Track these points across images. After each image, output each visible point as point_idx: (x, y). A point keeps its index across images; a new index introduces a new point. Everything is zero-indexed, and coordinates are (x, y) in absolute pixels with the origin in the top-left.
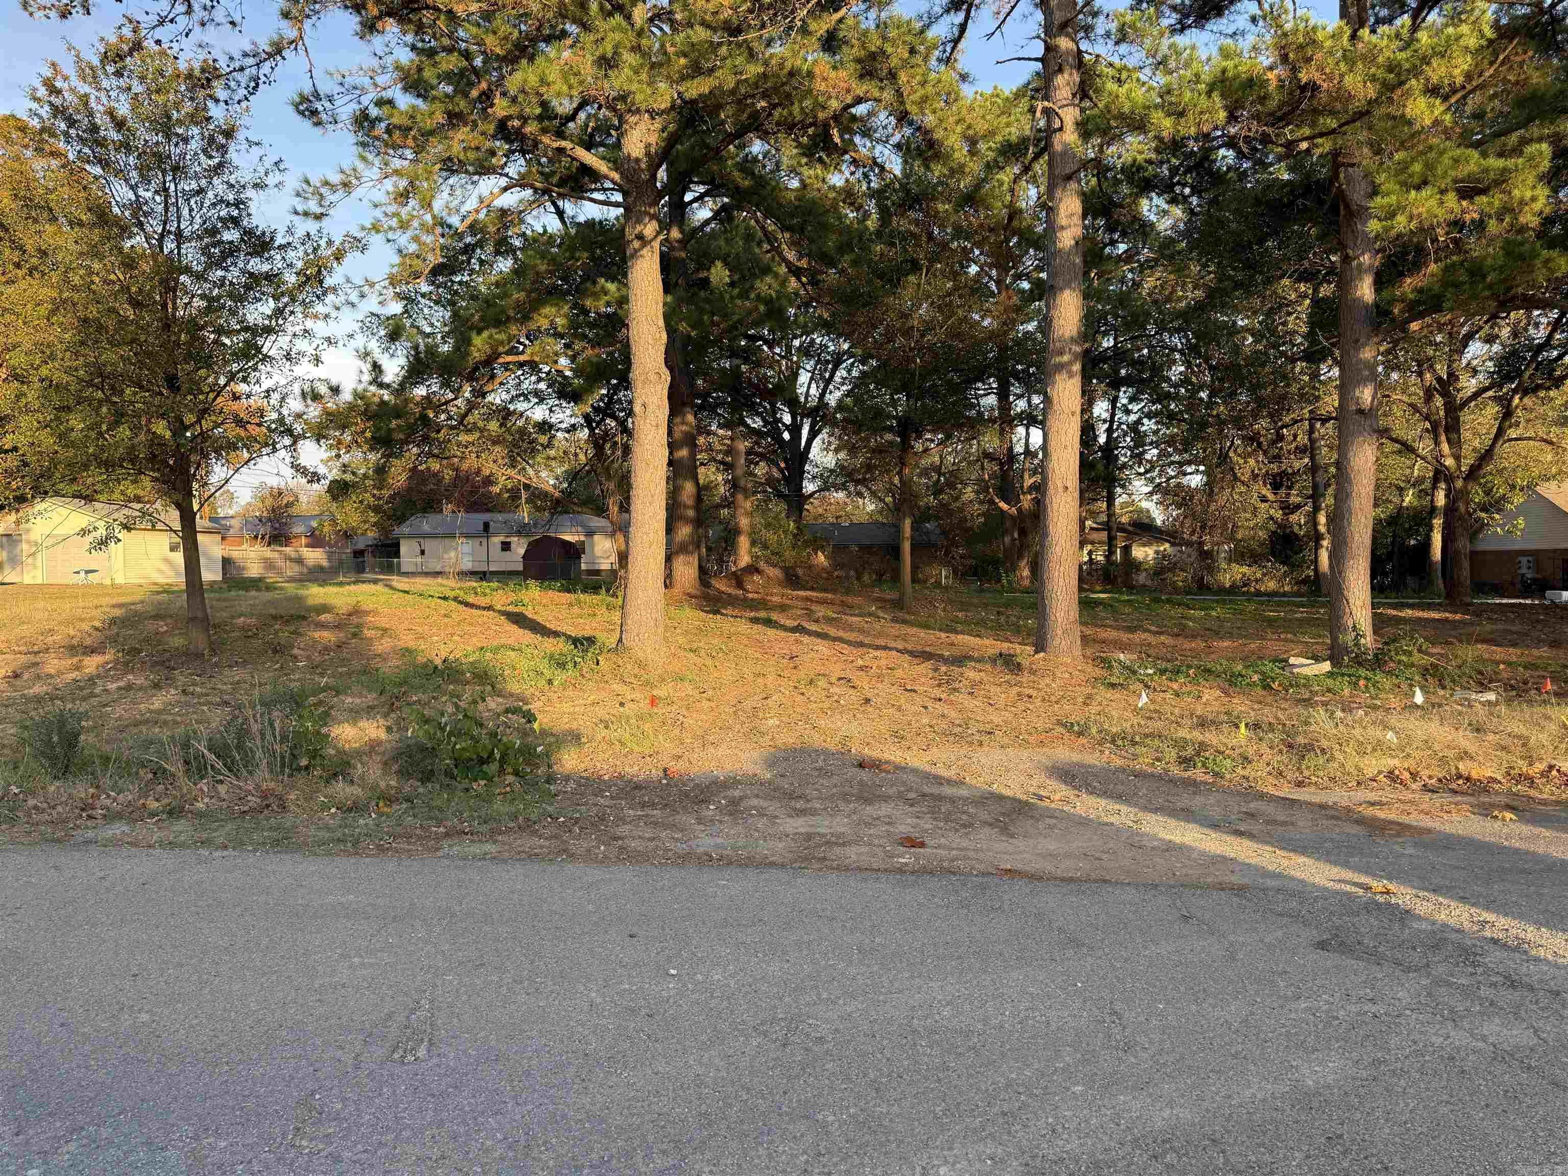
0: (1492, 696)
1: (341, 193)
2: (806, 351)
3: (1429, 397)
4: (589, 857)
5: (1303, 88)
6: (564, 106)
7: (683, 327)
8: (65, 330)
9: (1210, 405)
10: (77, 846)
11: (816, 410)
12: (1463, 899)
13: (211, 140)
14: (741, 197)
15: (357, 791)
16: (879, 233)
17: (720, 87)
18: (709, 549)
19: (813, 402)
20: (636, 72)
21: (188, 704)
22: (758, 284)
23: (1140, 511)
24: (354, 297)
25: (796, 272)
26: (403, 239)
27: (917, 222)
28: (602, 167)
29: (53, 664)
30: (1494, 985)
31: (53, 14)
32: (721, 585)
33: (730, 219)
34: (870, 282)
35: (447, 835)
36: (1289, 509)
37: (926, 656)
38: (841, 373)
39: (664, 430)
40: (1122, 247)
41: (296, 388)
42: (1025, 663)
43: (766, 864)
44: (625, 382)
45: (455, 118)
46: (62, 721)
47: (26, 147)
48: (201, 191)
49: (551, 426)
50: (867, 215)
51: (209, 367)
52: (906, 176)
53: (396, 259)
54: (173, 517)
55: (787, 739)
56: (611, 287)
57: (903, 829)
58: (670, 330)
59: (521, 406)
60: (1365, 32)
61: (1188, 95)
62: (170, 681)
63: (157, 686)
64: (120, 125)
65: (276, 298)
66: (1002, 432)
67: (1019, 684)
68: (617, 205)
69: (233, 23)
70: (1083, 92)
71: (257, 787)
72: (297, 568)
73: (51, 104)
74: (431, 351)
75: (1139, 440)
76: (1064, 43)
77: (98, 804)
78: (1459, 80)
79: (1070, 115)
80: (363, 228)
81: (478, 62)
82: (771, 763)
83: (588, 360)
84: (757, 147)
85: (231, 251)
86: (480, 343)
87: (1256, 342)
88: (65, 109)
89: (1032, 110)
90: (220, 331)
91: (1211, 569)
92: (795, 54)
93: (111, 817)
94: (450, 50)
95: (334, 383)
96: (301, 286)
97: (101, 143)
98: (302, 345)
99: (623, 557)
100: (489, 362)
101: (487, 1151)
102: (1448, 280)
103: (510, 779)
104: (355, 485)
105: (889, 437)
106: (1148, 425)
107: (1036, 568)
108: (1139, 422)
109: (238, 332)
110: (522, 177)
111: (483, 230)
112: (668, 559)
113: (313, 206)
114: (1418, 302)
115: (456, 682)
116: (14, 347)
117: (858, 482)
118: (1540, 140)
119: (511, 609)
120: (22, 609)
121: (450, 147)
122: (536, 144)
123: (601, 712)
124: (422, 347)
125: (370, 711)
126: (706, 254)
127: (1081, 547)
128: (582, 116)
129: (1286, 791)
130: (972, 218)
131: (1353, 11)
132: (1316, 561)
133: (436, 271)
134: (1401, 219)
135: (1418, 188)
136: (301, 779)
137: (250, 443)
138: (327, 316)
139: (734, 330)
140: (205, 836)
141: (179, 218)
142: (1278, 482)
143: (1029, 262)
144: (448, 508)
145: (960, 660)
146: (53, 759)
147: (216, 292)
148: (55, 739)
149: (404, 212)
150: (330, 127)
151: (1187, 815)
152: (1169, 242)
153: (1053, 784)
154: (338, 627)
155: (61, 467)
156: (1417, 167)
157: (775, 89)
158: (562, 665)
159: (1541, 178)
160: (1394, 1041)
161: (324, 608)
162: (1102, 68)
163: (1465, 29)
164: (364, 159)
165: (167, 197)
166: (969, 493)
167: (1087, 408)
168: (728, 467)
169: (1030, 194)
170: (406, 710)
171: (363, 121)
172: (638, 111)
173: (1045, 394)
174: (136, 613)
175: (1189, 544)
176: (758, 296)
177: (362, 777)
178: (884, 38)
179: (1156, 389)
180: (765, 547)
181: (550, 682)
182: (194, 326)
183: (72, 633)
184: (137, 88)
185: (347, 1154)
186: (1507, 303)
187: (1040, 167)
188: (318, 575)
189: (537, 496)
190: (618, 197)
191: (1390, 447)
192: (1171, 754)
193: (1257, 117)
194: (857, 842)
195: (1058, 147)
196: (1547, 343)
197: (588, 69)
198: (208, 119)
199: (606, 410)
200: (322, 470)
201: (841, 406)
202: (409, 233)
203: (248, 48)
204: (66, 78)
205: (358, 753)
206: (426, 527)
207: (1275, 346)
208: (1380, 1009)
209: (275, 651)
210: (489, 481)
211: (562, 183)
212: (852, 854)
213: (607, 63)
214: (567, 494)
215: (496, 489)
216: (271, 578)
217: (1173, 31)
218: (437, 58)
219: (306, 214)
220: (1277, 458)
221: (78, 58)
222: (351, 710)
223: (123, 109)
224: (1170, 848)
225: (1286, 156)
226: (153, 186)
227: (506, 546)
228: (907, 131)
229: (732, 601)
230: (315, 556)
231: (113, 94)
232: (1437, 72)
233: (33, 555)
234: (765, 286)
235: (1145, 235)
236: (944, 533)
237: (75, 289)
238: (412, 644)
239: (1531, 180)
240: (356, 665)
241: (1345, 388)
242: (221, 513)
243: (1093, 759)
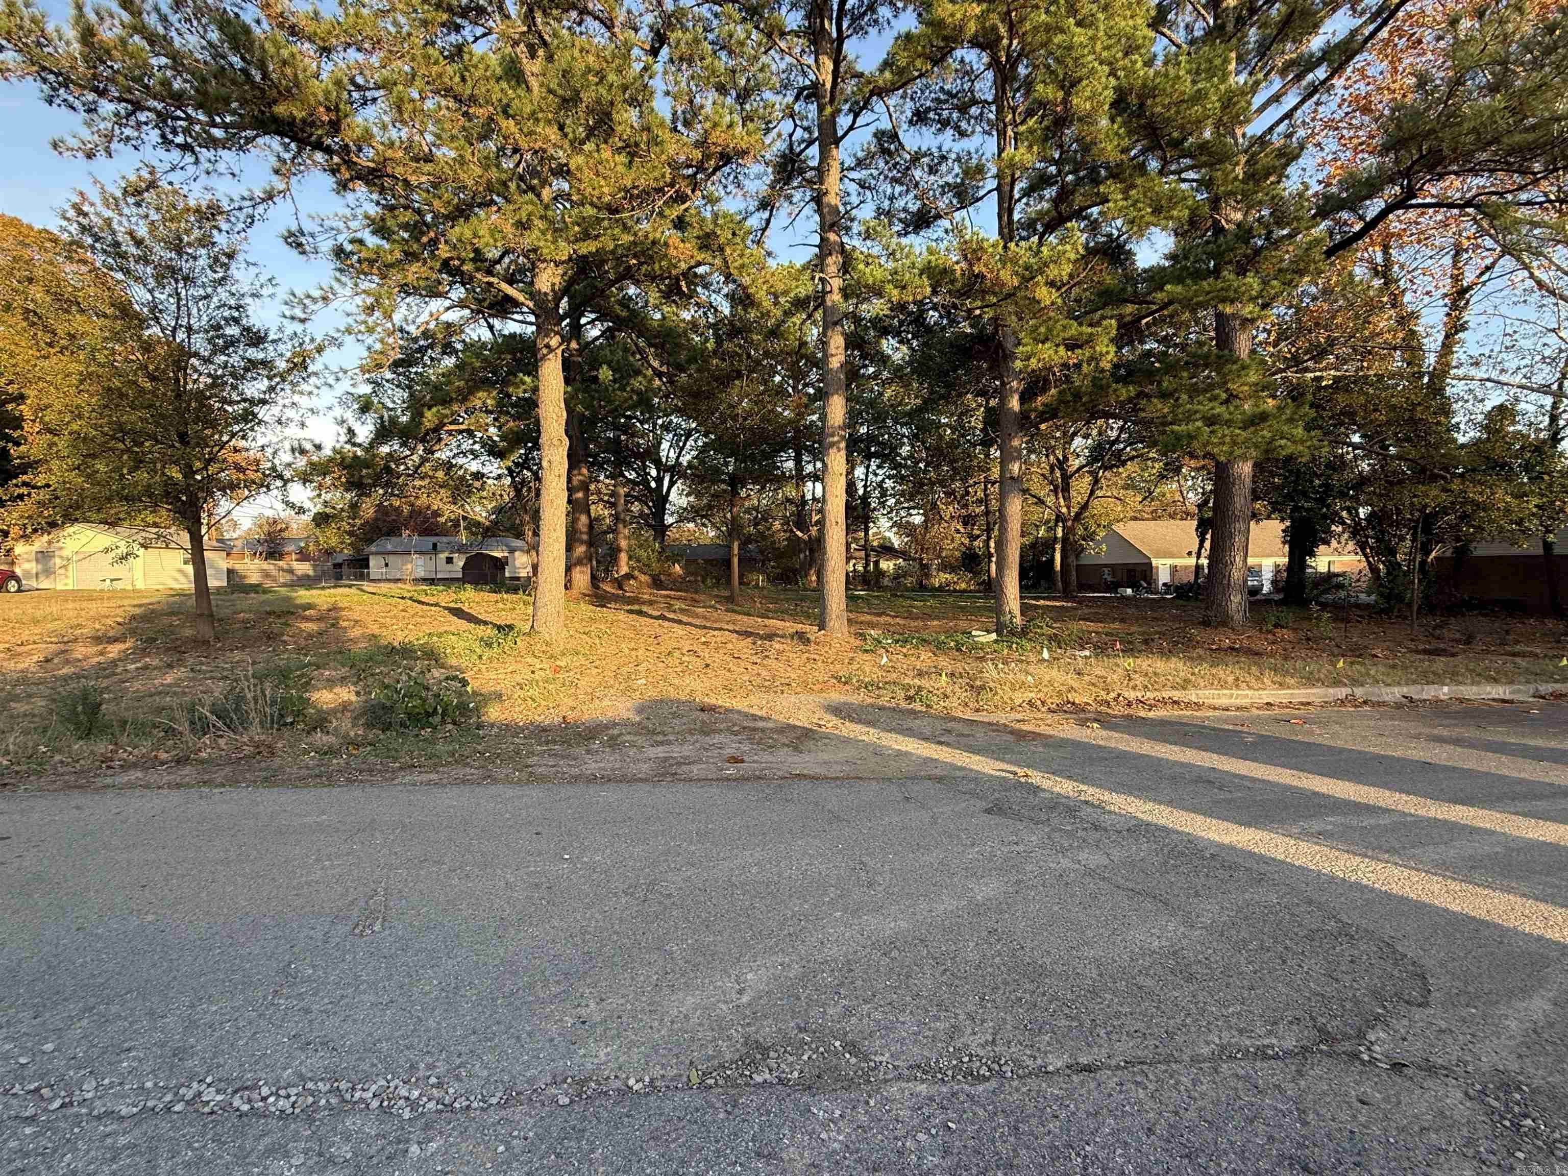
0: (1087, 653)
1: (320, 304)
2: (666, 428)
3: (1052, 471)
4: (508, 781)
5: (977, 276)
6: (493, 253)
7: (579, 408)
8: (92, 396)
9: (925, 472)
10: (97, 790)
11: (673, 467)
12: (1069, 778)
13: (216, 259)
14: (620, 324)
15: (331, 739)
16: (715, 352)
17: (603, 248)
18: (598, 562)
19: (671, 462)
20: (543, 233)
21: (194, 679)
22: (632, 381)
23: (884, 538)
24: (331, 380)
25: (660, 375)
26: (370, 341)
27: (741, 346)
28: (521, 298)
29: (80, 651)
30: (1085, 829)
31: (80, 154)
32: (607, 587)
33: (613, 337)
34: (709, 383)
35: (401, 768)
36: (973, 538)
37: (747, 634)
38: (691, 442)
39: (564, 479)
40: (871, 370)
41: (287, 446)
42: (812, 638)
43: (634, 780)
44: (537, 446)
45: (411, 256)
46: (85, 696)
47: (59, 254)
48: (207, 297)
49: (483, 475)
50: (707, 340)
51: (214, 427)
52: (732, 315)
53: (366, 354)
54: (185, 538)
55: (652, 693)
56: (528, 379)
57: (729, 751)
58: (569, 410)
59: (461, 461)
60: (1012, 245)
61: (907, 276)
62: (181, 662)
63: (170, 666)
64: (139, 243)
65: (270, 378)
66: (798, 485)
67: (808, 652)
68: (531, 324)
69: (233, 175)
70: (846, 268)
71: (251, 739)
72: (288, 577)
73: (79, 223)
74: (393, 421)
75: (884, 492)
76: (832, 237)
77: (116, 757)
78: (1065, 278)
79: (836, 283)
80: (338, 331)
81: (429, 218)
82: (640, 710)
83: (511, 429)
84: (632, 290)
85: (232, 342)
86: (430, 417)
87: (953, 433)
88: (91, 228)
89: (813, 278)
90: (224, 401)
91: (928, 576)
92: (655, 230)
93: (126, 767)
94: (406, 208)
95: (317, 442)
96: (289, 371)
97: (124, 256)
98: (290, 413)
99: (535, 567)
100: (436, 430)
101: (426, 994)
102: (1061, 400)
103: (450, 727)
104: (334, 516)
105: (723, 486)
106: (889, 484)
107: (819, 574)
108: (883, 481)
109: (238, 402)
110: (461, 301)
111: (433, 337)
112: (568, 569)
113: (298, 312)
114: (1043, 413)
115: (411, 658)
116: (46, 407)
117: (703, 517)
118: (1111, 318)
119: (452, 605)
120: (55, 609)
121: (405, 277)
122: (472, 278)
123: (518, 678)
124: (386, 418)
125: (343, 680)
126: (596, 360)
127: (847, 562)
128: (506, 260)
129: (969, 715)
130: (776, 345)
131: (1006, 231)
132: (989, 571)
133: (396, 364)
134: (1033, 361)
135: (1043, 343)
136: (286, 732)
137: (249, 484)
138: (310, 393)
139: (616, 412)
140: (207, 777)
141: (189, 315)
142: (967, 521)
143: (813, 376)
144: (406, 533)
145: (770, 637)
146: (78, 725)
147: (220, 372)
148: (80, 708)
149: (370, 320)
150: (313, 256)
151: (909, 732)
152: (900, 368)
153: (828, 717)
154: (319, 619)
155: (87, 501)
156: (1043, 329)
157: (643, 253)
158: (489, 645)
159: (1112, 340)
160: (1028, 868)
161: (309, 606)
162: (857, 254)
163: (1068, 247)
164: (338, 280)
165: (179, 299)
166: (777, 525)
167: (850, 472)
168: (613, 505)
169: (813, 333)
170: (371, 680)
171: (339, 252)
172: (545, 261)
173: (823, 461)
174: (153, 611)
175: (914, 560)
176: (632, 390)
177: (336, 729)
178: (716, 225)
179: (893, 461)
180: (638, 561)
181: (480, 657)
182: (200, 396)
183: (97, 626)
184: (154, 216)
185: (315, 1007)
186: (1093, 414)
187: (818, 315)
188: (307, 582)
189: (473, 525)
190: (532, 318)
191: (1031, 500)
192: (901, 694)
193: (950, 292)
194: (699, 761)
195: (829, 303)
196: (1117, 440)
197: (509, 229)
198: (214, 244)
199: (524, 464)
200: (307, 505)
201: (690, 465)
202: (376, 336)
203: (246, 194)
204: (92, 204)
205: (334, 711)
206: (389, 547)
207: (963, 436)
208: (1021, 848)
209: (269, 638)
210: (437, 514)
211: (490, 307)
212: (695, 770)
213: (523, 226)
214: (495, 523)
215: (442, 520)
216: (268, 584)
217: (899, 234)
218: (396, 212)
219: (293, 318)
220: (965, 506)
221: (103, 191)
222: (328, 680)
223: (142, 231)
224: (899, 754)
225: (968, 318)
226: (168, 290)
227: (449, 560)
228: (732, 286)
229: (616, 598)
230: (304, 568)
231: (133, 220)
232: (1053, 272)
233: (64, 567)
234: (638, 383)
235: (885, 362)
236: (761, 552)
237: (100, 365)
238: (377, 632)
239: (1106, 341)
240: (334, 648)
241: (1004, 462)
242: (227, 536)
243: (854, 699)
